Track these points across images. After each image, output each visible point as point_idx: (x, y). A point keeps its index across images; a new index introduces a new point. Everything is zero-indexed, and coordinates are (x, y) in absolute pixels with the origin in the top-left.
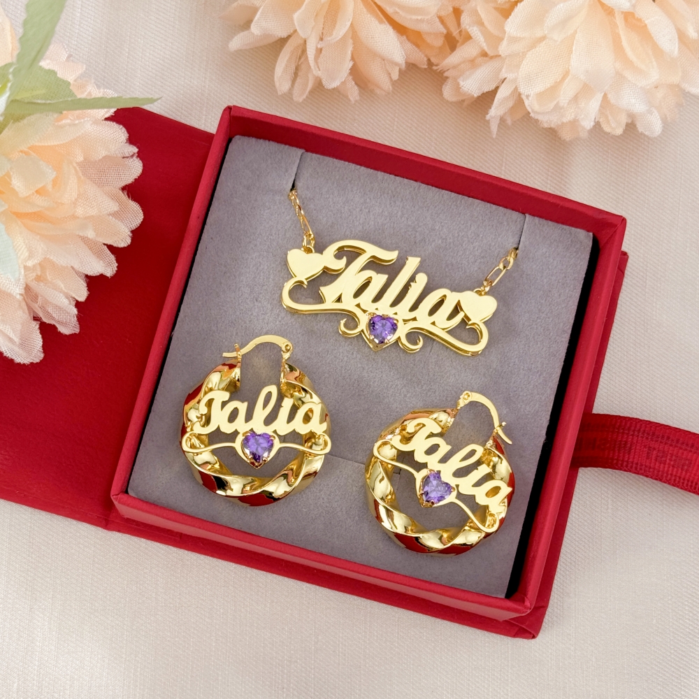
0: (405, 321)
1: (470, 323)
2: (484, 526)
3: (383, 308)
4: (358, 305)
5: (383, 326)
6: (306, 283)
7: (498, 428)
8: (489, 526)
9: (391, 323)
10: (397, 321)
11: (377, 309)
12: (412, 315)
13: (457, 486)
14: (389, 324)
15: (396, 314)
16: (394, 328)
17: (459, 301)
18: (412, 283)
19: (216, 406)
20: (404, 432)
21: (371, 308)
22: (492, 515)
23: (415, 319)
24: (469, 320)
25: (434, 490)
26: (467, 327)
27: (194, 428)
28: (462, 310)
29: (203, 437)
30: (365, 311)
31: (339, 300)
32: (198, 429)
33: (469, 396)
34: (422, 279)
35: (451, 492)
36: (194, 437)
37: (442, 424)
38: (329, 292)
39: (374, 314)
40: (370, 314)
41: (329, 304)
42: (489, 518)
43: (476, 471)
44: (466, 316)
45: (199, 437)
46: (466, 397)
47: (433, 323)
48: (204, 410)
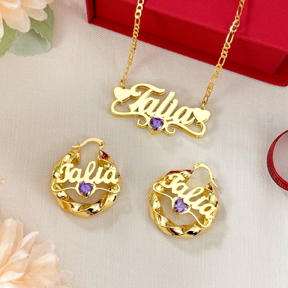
0: (167, 121)
1: (198, 122)
2: (203, 225)
3: (158, 115)
4: (146, 113)
5: (157, 123)
6: (122, 102)
7: (212, 180)
8: (205, 225)
9: (160, 121)
10: (164, 121)
11: (154, 115)
12: (171, 118)
13: (191, 205)
14: (160, 122)
15: (163, 117)
16: (162, 124)
17: (193, 112)
18: (171, 104)
19: (67, 170)
20: (167, 180)
21: (152, 115)
22: (207, 220)
23: (172, 120)
24: (197, 121)
25: (180, 207)
26: (197, 124)
27: (57, 180)
28: (194, 116)
29: (61, 184)
30: (149, 116)
31: (137, 110)
32: (59, 181)
33: (199, 164)
34: (176, 102)
35: (187, 208)
36: (57, 185)
37: (185, 176)
38: (133, 107)
39: (153, 117)
40: (151, 117)
41: (133, 112)
42: (205, 221)
43: (200, 199)
44: (196, 119)
45: (59, 184)
46: (198, 165)
47: (180, 122)
48: (62, 172)
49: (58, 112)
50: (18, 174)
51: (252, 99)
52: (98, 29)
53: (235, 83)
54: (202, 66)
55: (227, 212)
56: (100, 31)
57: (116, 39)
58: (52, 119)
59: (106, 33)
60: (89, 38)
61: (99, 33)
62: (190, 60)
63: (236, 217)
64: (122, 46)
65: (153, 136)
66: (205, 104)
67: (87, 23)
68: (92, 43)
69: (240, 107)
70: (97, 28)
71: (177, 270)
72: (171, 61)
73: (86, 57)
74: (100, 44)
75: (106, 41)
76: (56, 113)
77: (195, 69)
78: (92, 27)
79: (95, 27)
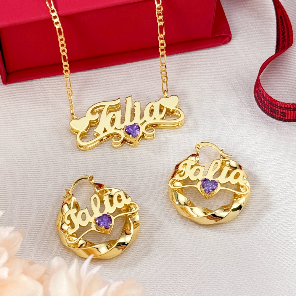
0: (142, 124)
2: (242, 192)
3: (128, 123)
4: (116, 129)
6: (86, 132)
7: (221, 152)
10: (138, 125)
11: (125, 125)
12: (143, 120)
13: (218, 181)
15: (135, 123)
16: (139, 128)
17: (160, 104)
18: (134, 108)
19: (73, 217)
21: (123, 126)
23: (145, 121)
24: (170, 109)
27: (68, 232)
28: (164, 107)
29: (74, 234)
30: (120, 129)
31: (105, 131)
32: (71, 232)
34: (138, 104)
36: (71, 237)
38: (99, 130)
40: (123, 129)
41: (102, 135)
44: (167, 109)
45: (72, 235)
47: (155, 119)
48: (68, 222)
49: (26, 176)
50: (22, 255)
51: (207, 67)
52: (17, 86)
53: (181, 63)
54: (140, 66)
55: (256, 174)
56: (20, 86)
57: (41, 85)
58: (24, 186)
59: (27, 85)
60: (14, 97)
61: (20, 88)
62: (125, 67)
63: (268, 173)
64: (50, 88)
65: (136, 149)
66: (167, 92)
67: (3, 85)
68: (19, 100)
69: (201, 79)
70: (15, 85)
71: (246, 253)
72: (108, 76)
73: (21, 114)
74: (28, 96)
75: (31, 92)
76: (24, 178)
77: (135, 72)
78: (10, 87)
79: (13, 86)
